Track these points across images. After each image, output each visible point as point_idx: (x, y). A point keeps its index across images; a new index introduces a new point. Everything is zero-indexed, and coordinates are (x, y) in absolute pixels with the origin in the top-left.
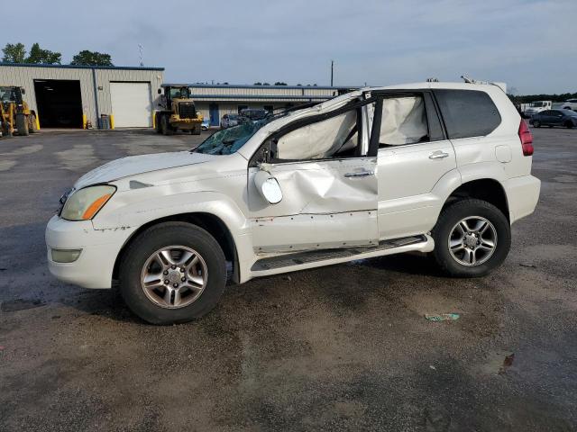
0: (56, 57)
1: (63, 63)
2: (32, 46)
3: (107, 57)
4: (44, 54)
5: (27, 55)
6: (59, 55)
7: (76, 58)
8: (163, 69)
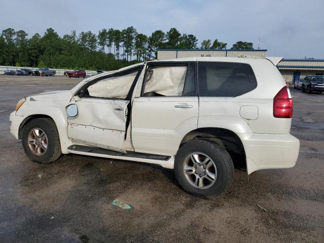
0: (224, 45)
1: (227, 48)
2: (214, 41)
3: (251, 44)
4: (219, 44)
5: (211, 45)
6: (226, 44)
7: (234, 45)
8: (266, 50)
